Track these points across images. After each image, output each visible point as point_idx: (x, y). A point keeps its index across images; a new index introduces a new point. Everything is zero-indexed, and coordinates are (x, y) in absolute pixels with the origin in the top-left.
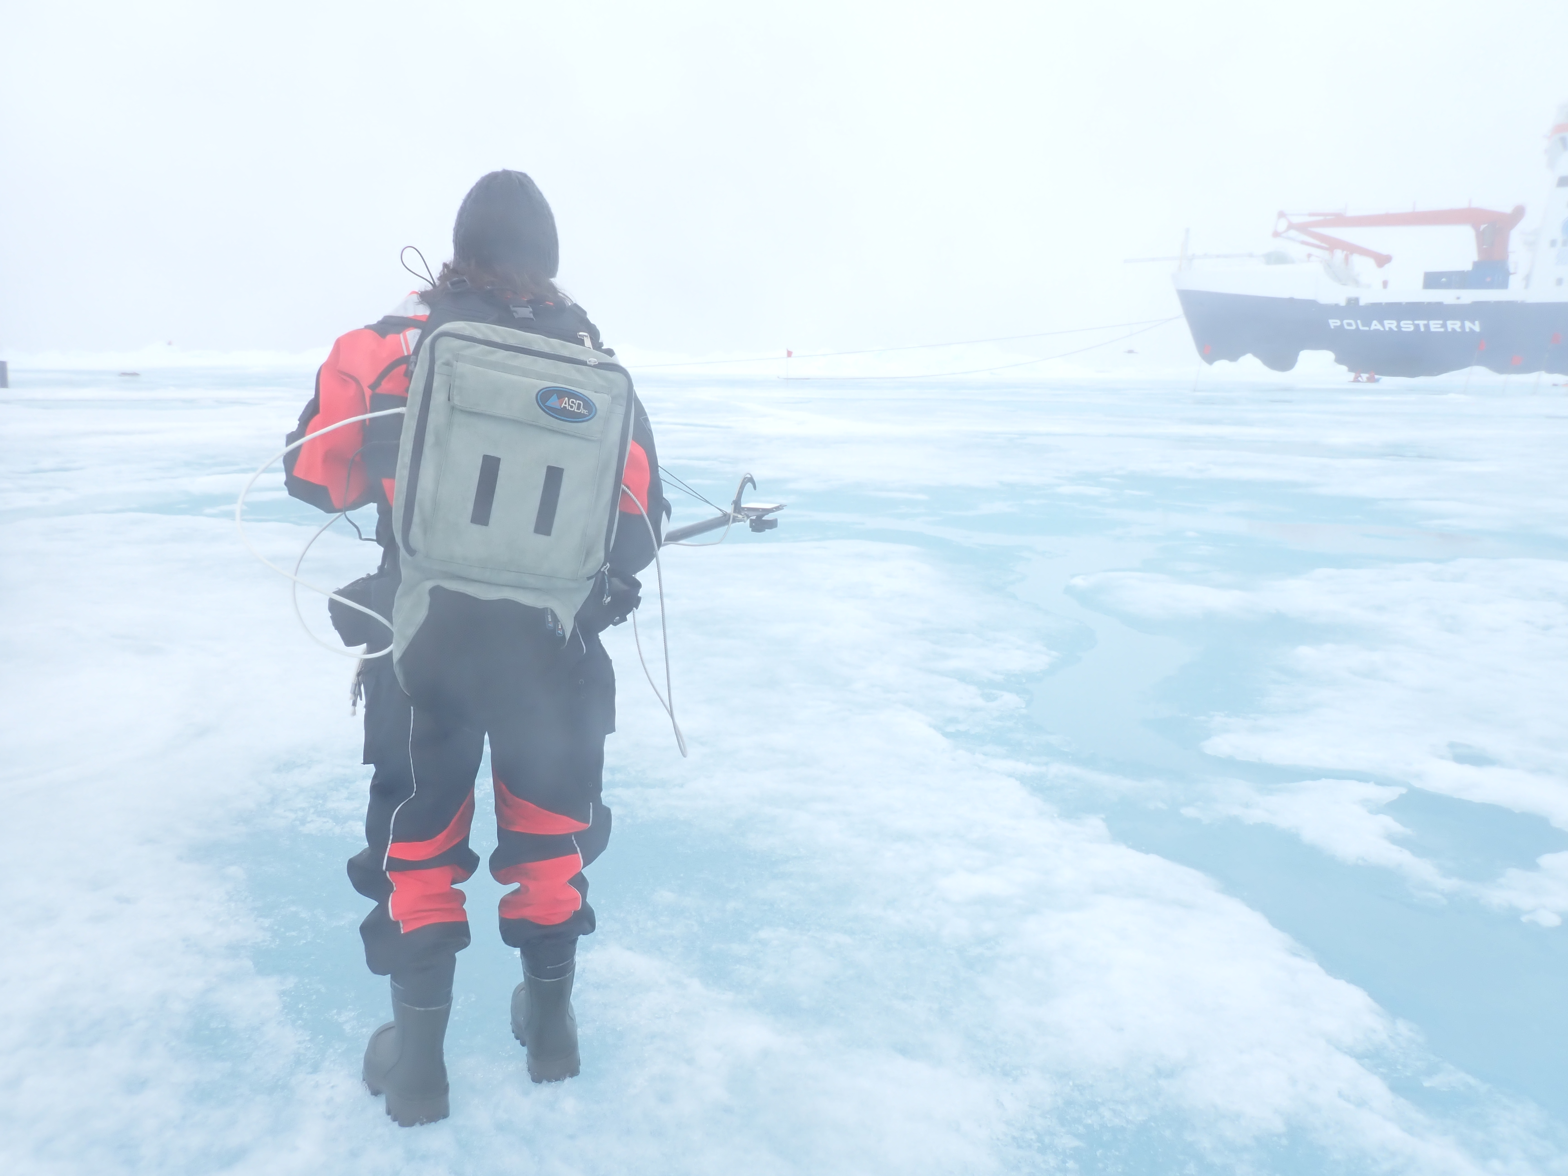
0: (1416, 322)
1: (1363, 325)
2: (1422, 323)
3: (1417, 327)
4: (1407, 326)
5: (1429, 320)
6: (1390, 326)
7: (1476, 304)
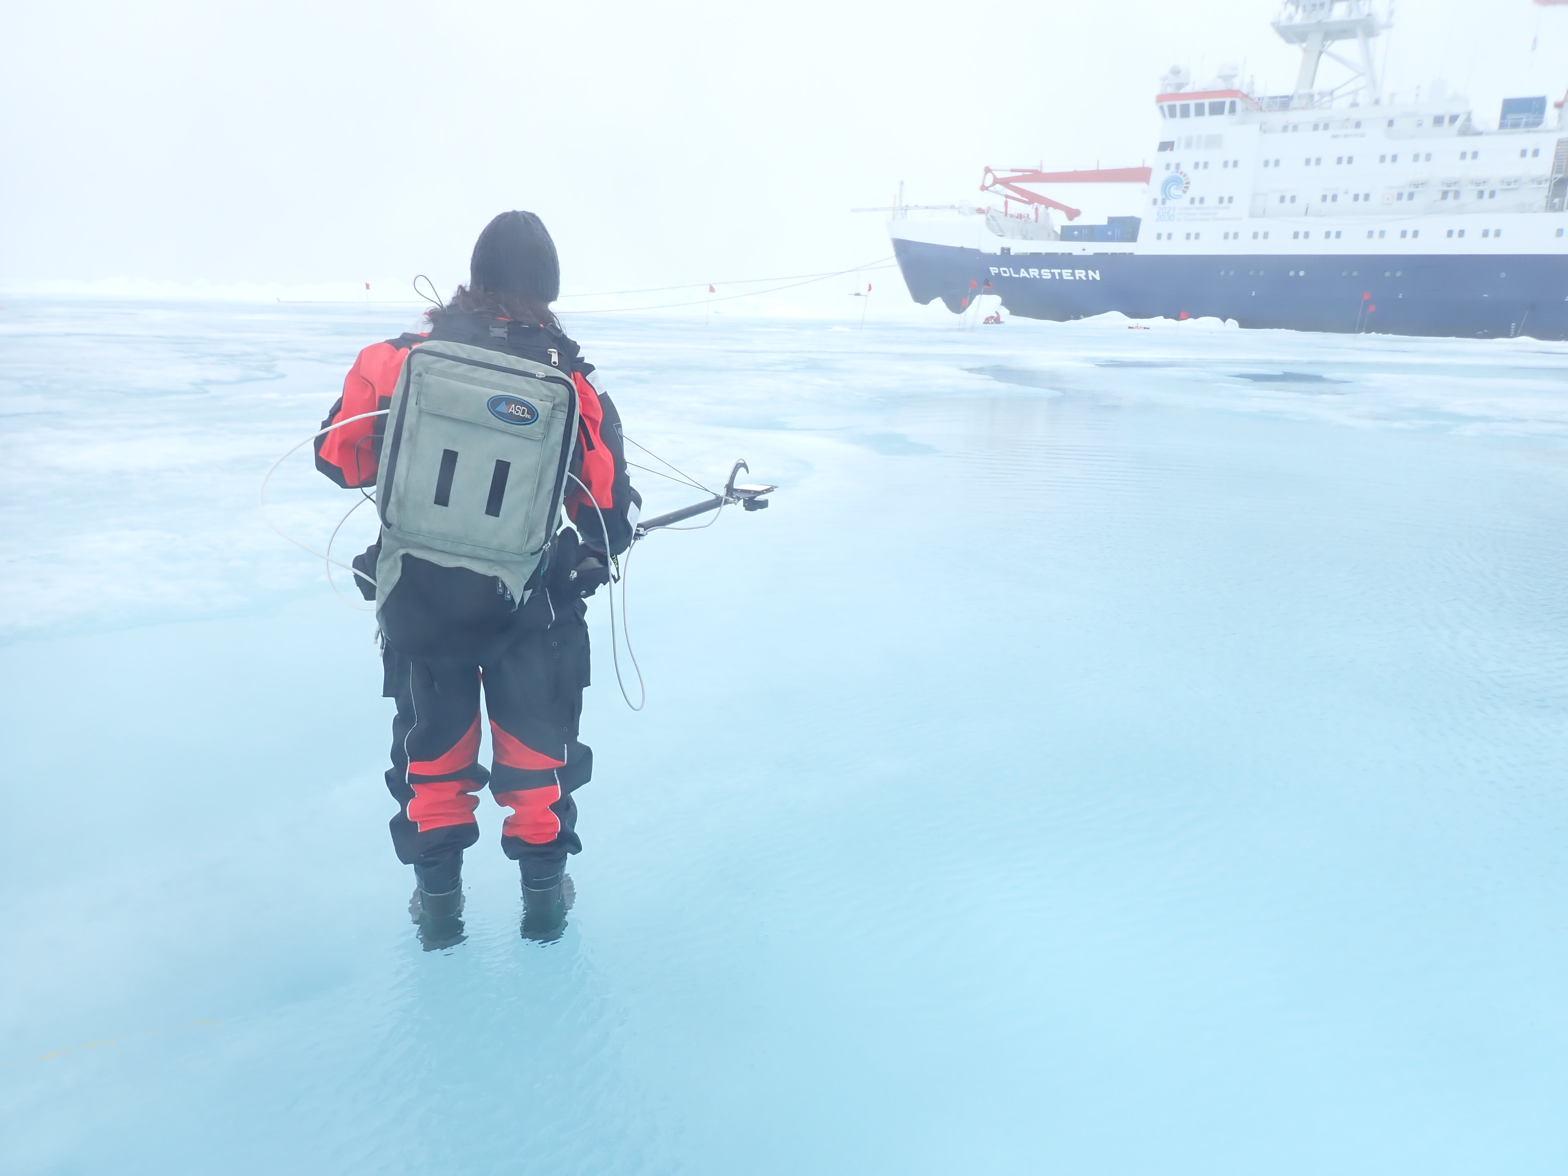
0: (1055, 271)
1: (1015, 274)
3: (1053, 275)
5: (1063, 269)
6: (1034, 273)
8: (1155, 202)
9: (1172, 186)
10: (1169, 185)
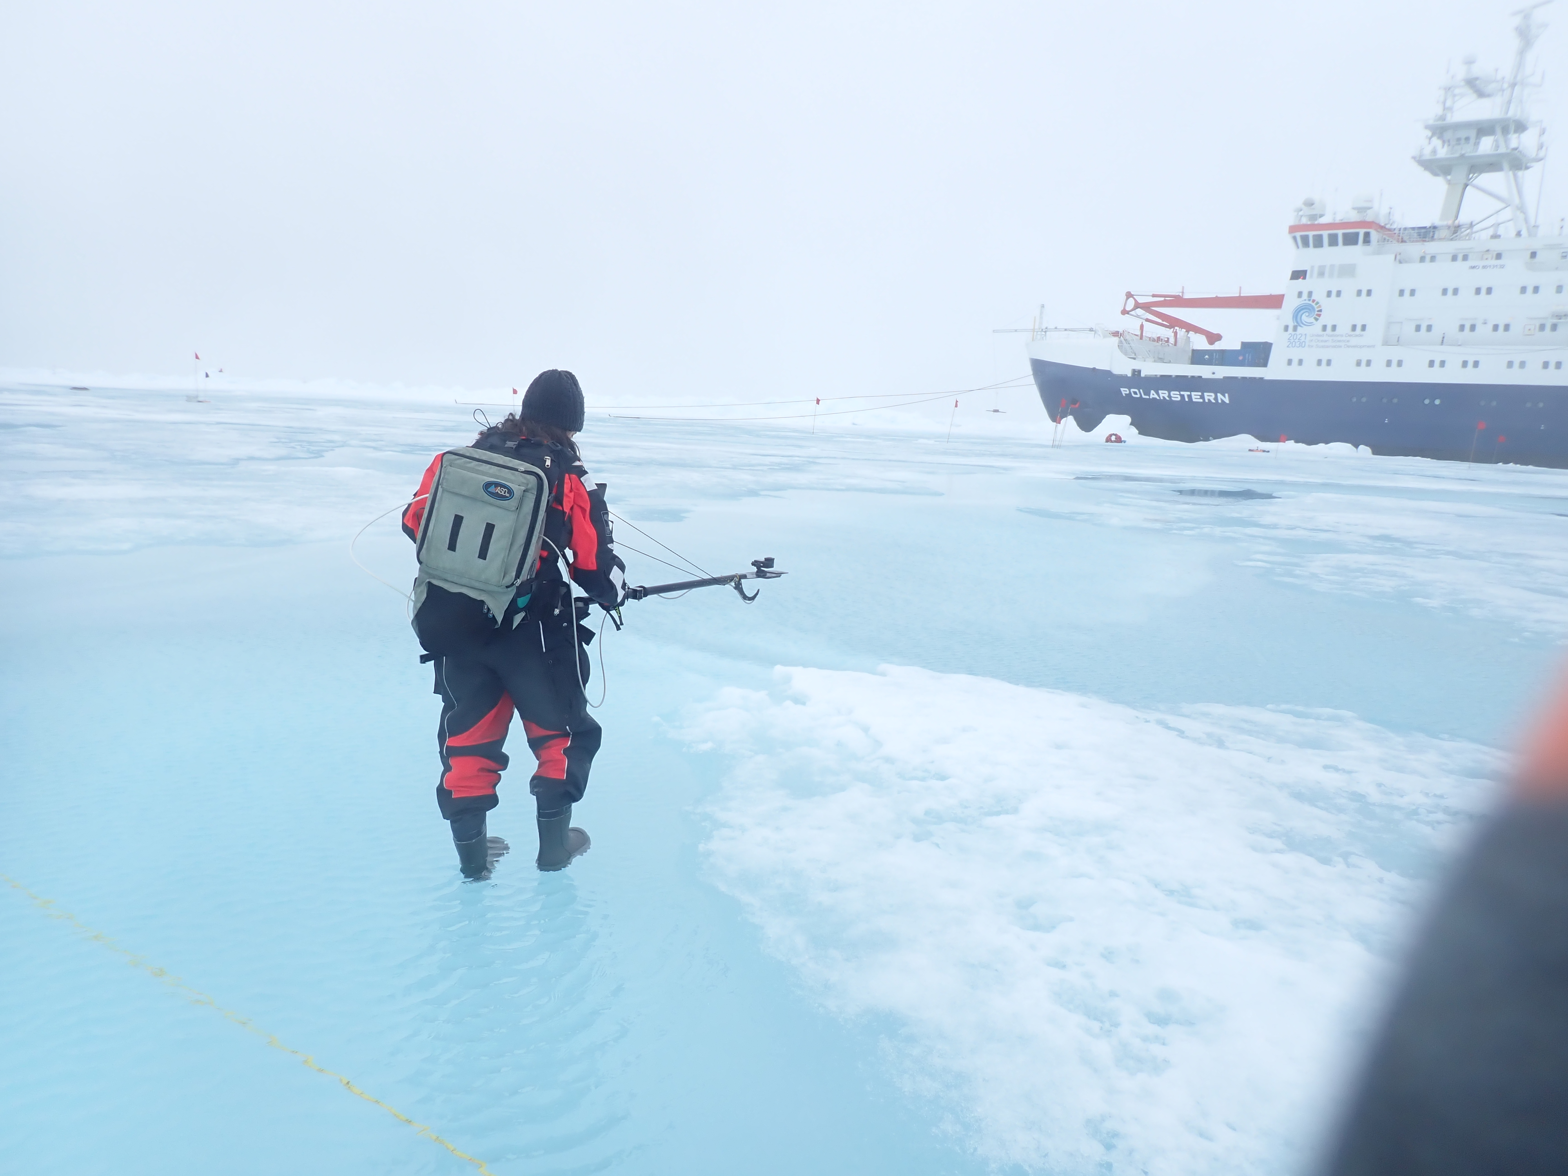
0: (1182, 393)
1: (1145, 395)
2: (1186, 394)
3: (1182, 396)
4: (1176, 396)
5: (1191, 392)
6: (1164, 395)
7: (1226, 379)
8: (1286, 328)
9: (1304, 313)
10: (1302, 312)
